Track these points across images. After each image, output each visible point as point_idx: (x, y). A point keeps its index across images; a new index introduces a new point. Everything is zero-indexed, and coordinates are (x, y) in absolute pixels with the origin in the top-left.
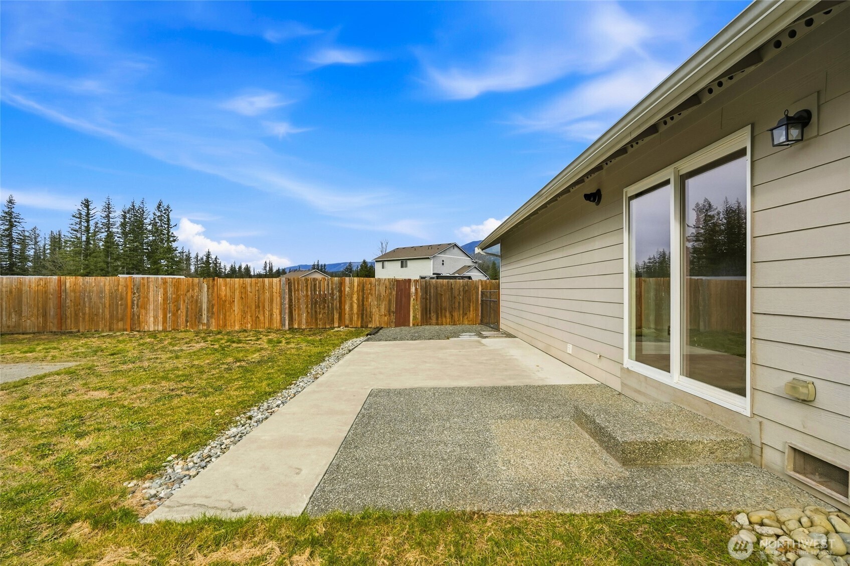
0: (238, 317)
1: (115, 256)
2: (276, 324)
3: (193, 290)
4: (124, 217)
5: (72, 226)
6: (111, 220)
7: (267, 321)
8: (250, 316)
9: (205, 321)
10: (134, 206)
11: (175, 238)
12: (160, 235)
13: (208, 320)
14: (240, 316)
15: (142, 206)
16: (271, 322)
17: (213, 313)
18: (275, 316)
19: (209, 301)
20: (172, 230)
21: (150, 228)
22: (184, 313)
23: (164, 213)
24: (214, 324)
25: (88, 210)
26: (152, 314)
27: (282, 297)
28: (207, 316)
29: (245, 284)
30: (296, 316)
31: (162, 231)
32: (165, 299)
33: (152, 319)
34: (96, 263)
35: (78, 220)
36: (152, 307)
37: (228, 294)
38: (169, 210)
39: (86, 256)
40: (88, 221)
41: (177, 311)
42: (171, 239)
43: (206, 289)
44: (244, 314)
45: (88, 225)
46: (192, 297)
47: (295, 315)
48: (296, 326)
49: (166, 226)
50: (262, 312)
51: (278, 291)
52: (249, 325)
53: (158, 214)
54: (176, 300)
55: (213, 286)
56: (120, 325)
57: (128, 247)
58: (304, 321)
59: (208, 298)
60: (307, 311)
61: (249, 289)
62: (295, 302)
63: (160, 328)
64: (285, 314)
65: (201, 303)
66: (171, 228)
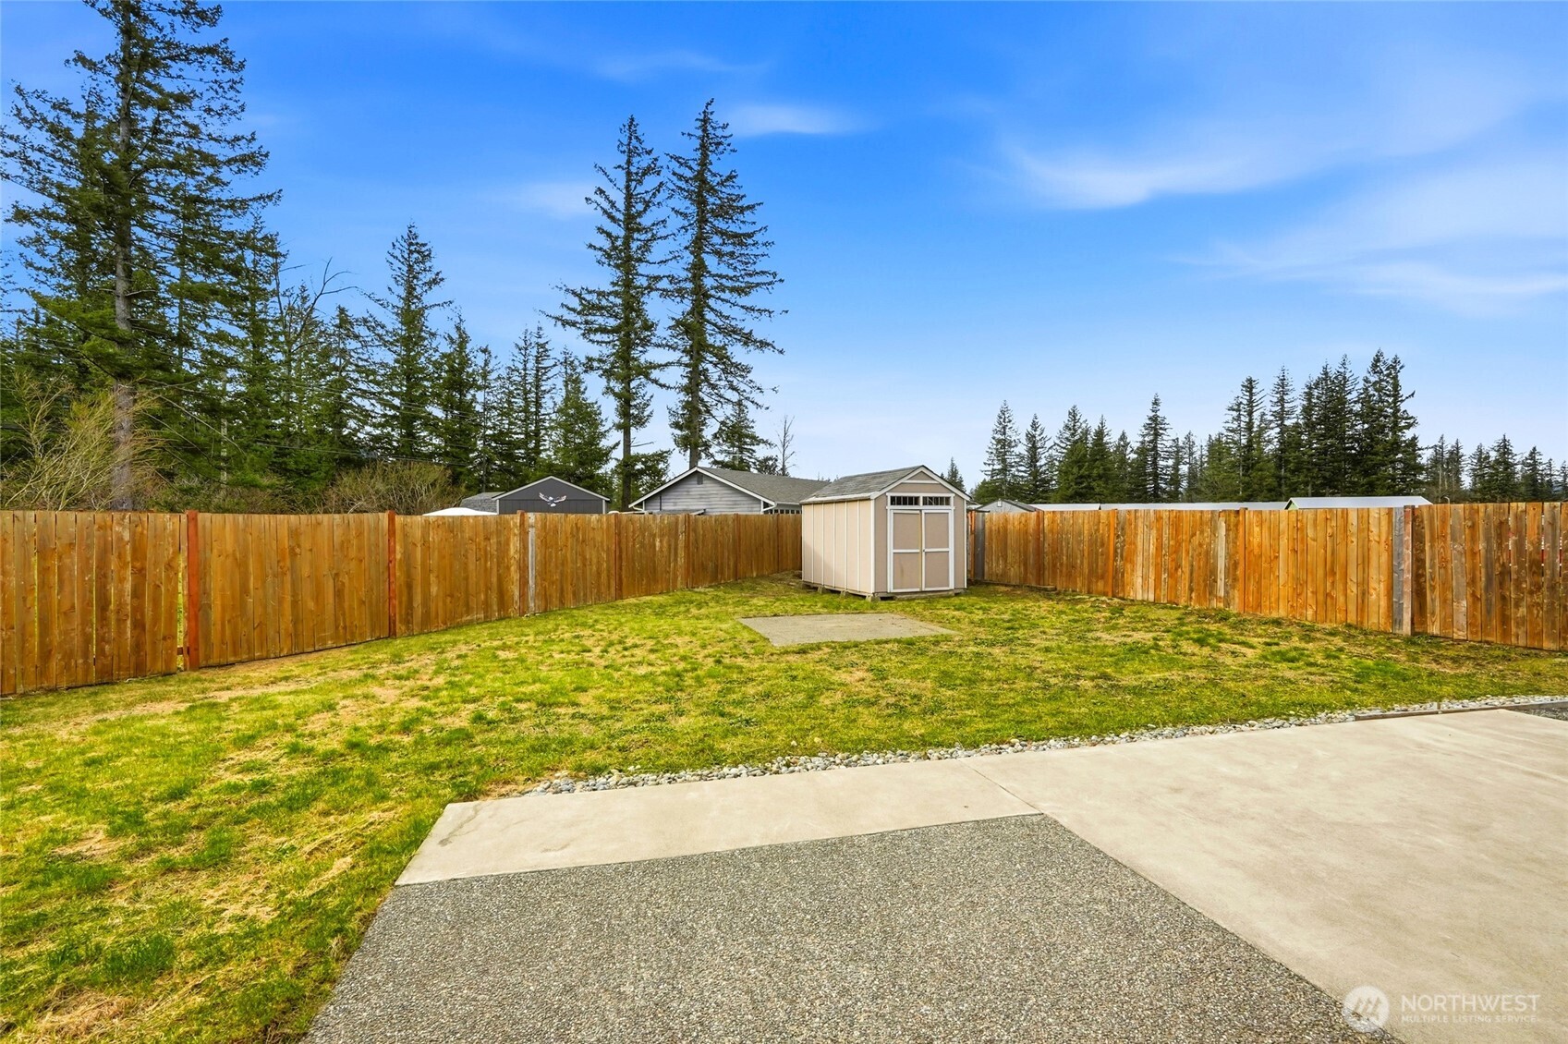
0: (1285, 592)
1: (1291, 466)
2: (1377, 617)
3: (1202, 532)
4: (1309, 395)
5: (1228, 425)
6: (1286, 405)
7: (1352, 608)
8: (1312, 592)
9: (1222, 593)
10: (1326, 374)
11: (1411, 421)
12: (1377, 418)
13: (1227, 592)
14: (1291, 590)
15: (1342, 370)
16: (1362, 610)
17: (1235, 580)
18: (1374, 597)
19: (1229, 556)
20: (1403, 407)
21: (1357, 407)
22: (1187, 575)
23: (1387, 374)
24: (1237, 600)
25: (1251, 394)
26: (1139, 572)
27: (1395, 554)
28: (1226, 584)
29: (1301, 521)
30: (1437, 603)
31: (1382, 411)
32: (1159, 547)
33: (1140, 580)
34: (1262, 479)
35: (1235, 414)
36: (1140, 560)
37: (1266, 542)
38: (1398, 367)
39: (1247, 469)
40: (1250, 414)
41: (1176, 569)
42: (1403, 424)
43: (1223, 532)
44: (1299, 585)
45: (1251, 419)
46: (1200, 545)
47: (1433, 600)
48: (1434, 629)
49: (1391, 400)
50: (1340, 586)
51: (1383, 538)
52: (1310, 613)
53: (1374, 378)
54: (1176, 550)
55: (1237, 525)
56: (1100, 585)
57: (1315, 449)
58: (1461, 619)
59: (1227, 548)
60: (1473, 595)
61: (1310, 533)
62: (1432, 566)
63: (1151, 598)
64: (1401, 597)
65: (1216, 557)
66: (1402, 401)
